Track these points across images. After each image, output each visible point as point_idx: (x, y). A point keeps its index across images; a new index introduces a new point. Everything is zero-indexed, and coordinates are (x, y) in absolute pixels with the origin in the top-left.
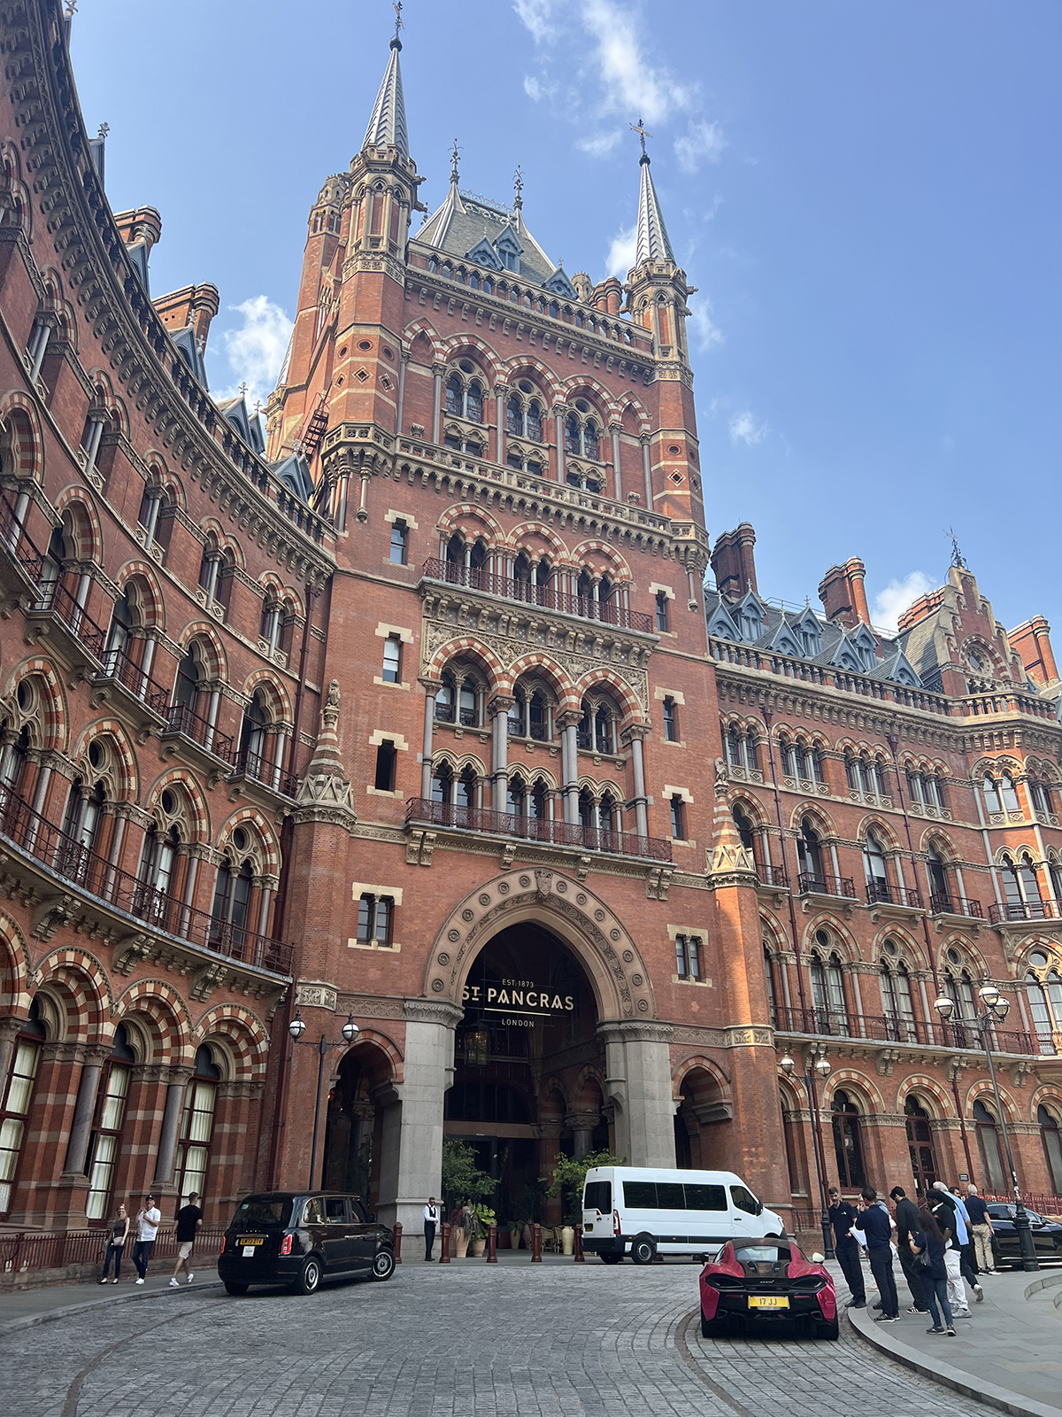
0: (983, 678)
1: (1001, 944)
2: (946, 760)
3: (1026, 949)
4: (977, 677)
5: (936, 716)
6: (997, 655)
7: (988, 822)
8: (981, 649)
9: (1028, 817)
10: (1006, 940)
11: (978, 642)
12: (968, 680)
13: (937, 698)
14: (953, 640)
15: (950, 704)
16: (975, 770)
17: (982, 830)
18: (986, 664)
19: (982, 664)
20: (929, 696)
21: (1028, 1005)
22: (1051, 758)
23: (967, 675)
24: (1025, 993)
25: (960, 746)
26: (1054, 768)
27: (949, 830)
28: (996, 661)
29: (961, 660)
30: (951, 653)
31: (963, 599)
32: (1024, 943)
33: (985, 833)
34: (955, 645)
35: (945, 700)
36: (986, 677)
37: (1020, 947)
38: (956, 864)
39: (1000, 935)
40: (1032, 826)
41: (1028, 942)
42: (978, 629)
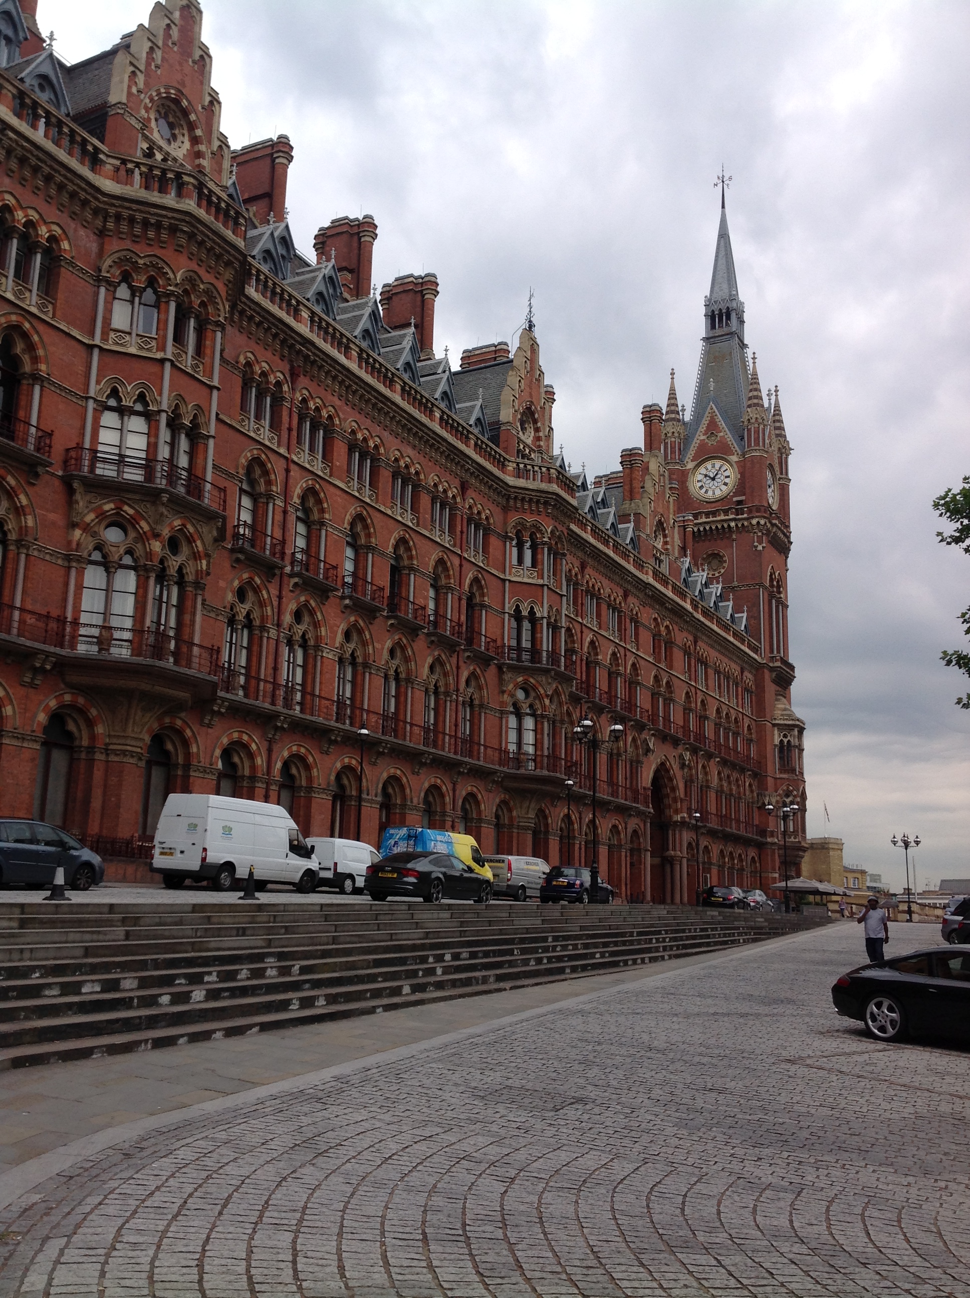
0: (168, 154)
1: (70, 502)
2: (71, 233)
3: (101, 515)
4: (160, 149)
5: (74, 163)
6: (199, 132)
7: (105, 337)
8: (179, 114)
9: (162, 348)
10: (78, 497)
11: (177, 102)
12: (145, 146)
13: (84, 140)
14: (141, 79)
15: (101, 156)
16: (109, 262)
17: (91, 347)
18: (180, 138)
19: (174, 137)
20: (72, 131)
21: (80, 587)
22: (220, 286)
23: (144, 136)
24: (81, 573)
25: (99, 223)
26: (218, 300)
27: (41, 327)
28: (195, 140)
29: (143, 112)
30: (130, 94)
31: (175, 32)
32: (100, 507)
33: (96, 352)
34: (141, 85)
35: (96, 148)
36: (174, 153)
37: (93, 510)
38: (36, 378)
39: (70, 491)
40: (162, 361)
41: (107, 507)
42: (184, 86)
